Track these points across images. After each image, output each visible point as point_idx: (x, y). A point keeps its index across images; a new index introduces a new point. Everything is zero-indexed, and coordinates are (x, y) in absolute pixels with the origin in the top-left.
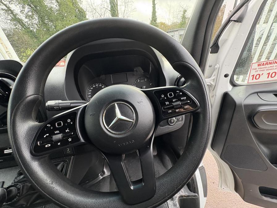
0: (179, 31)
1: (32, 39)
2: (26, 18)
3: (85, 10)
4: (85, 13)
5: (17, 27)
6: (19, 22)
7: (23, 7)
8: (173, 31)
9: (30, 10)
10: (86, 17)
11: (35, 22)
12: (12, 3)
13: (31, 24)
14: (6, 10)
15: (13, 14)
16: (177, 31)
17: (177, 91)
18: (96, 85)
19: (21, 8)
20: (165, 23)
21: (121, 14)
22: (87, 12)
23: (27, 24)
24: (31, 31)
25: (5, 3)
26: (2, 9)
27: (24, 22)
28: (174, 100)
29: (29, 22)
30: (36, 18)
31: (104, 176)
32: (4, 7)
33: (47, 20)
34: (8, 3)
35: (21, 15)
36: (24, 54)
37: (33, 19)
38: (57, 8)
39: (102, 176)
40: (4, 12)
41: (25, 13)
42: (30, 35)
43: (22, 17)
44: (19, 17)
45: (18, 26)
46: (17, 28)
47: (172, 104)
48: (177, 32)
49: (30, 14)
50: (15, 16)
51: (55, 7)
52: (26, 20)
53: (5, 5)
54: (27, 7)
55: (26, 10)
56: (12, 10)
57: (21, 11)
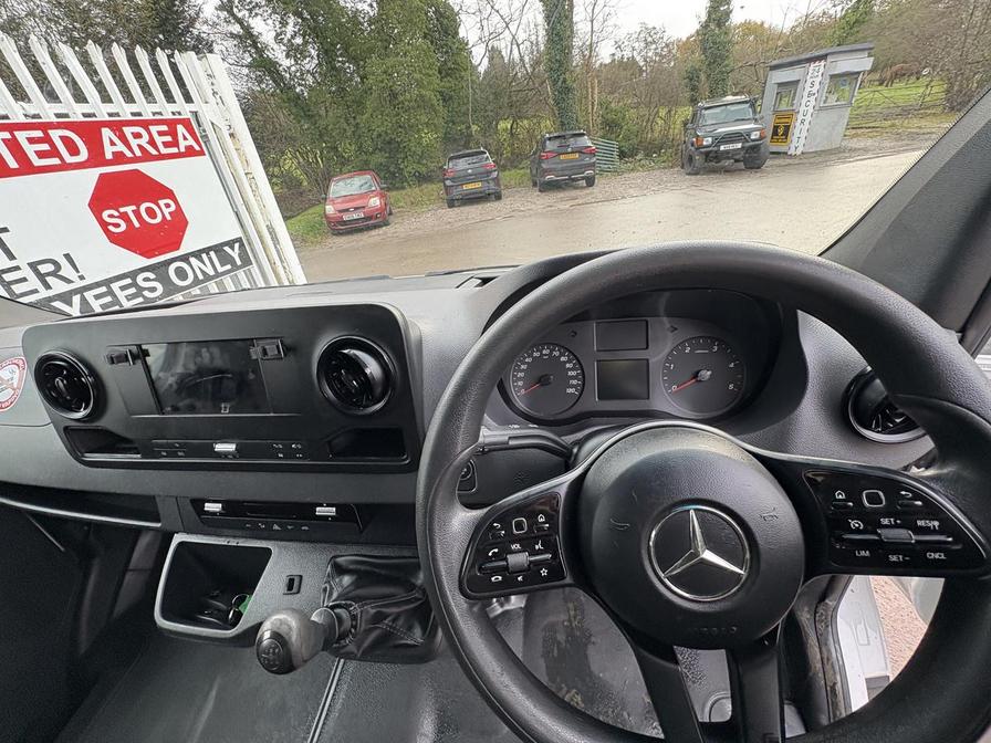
0: (830, 59)
1: (299, 122)
2: (288, 56)
3: (456, 9)
4: (455, 21)
5: (264, 86)
6: (270, 72)
7: (284, 23)
8: (799, 62)
9: (299, 30)
10: (457, 33)
11: (307, 67)
12: (257, 14)
13: (298, 74)
14: (240, 37)
15: (256, 48)
16: (824, 57)
17: (903, 493)
18: (544, 352)
19: (278, 25)
20: (766, 26)
21: (582, 9)
22: (463, 17)
23: (288, 75)
24: (298, 96)
25: (240, 15)
26: (231, 33)
27: (281, 68)
28: (885, 521)
29: (293, 69)
30: (313, 51)
31: (507, 607)
32: (236, 29)
33: (341, 55)
34: (247, 13)
35: (276, 47)
36: (276, 169)
37: (305, 58)
38: (372, 14)
39: (502, 605)
40: (235, 42)
41: (285, 41)
42: (294, 111)
43: (278, 54)
44: (271, 56)
45: (267, 85)
46: (263, 90)
47: (876, 533)
48: (823, 63)
49: (299, 40)
50: (260, 52)
51: (367, 8)
52: (286, 63)
53: (240, 21)
54: (292, 20)
55: (290, 29)
56: (255, 33)
57: (278, 35)
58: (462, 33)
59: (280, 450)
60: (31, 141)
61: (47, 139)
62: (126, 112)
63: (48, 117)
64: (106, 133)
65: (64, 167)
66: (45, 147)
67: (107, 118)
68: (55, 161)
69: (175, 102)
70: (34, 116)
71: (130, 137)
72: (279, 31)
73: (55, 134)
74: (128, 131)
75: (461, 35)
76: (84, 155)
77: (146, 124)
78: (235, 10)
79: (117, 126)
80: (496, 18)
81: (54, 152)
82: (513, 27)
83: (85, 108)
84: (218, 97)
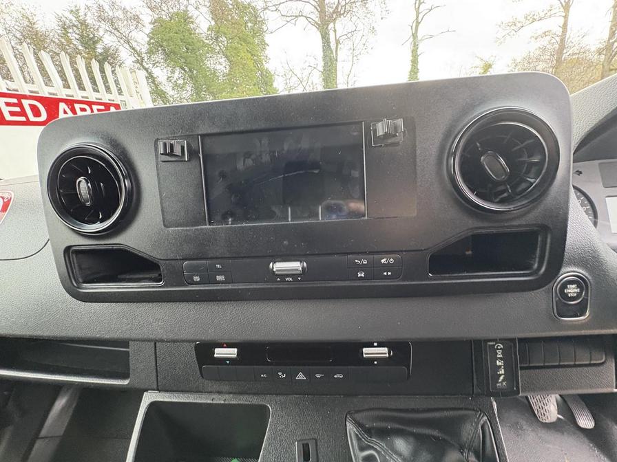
2: (173, 89)
3: (272, 73)
4: (271, 79)
6: (161, 97)
7: (173, 72)
9: (182, 76)
10: (272, 85)
11: (184, 95)
12: (157, 66)
15: (155, 84)
19: (169, 73)
22: (276, 77)
23: (172, 99)
25: (147, 66)
27: (168, 96)
29: (176, 96)
30: (188, 88)
33: (204, 91)
34: (151, 65)
35: (167, 84)
37: (183, 90)
38: (225, 71)
41: (173, 81)
43: (167, 88)
44: (163, 89)
49: (181, 82)
50: (156, 86)
51: (223, 69)
52: (171, 93)
53: (146, 70)
54: (178, 70)
55: (176, 75)
56: (155, 76)
57: (169, 78)
58: (275, 85)
59: (362, 268)
60: (8, 104)
61: (20, 105)
62: (79, 95)
63: (24, 91)
64: (62, 106)
65: (28, 123)
66: (17, 109)
67: (65, 97)
68: (23, 119)
69: (111, 94)
70: (14, 90)
71: (78, 110)
72: (169, 75)
73: (26, 103)
74: (77, 106)
75: (274, 86)
76: (44, 117)
77: (90, 104)
78: (144, 64)
79: (71, 103)
80: (294, 79)
81: (23, 113)
82: (304, 84)
83: (51, 90)
84: (139, 95)
